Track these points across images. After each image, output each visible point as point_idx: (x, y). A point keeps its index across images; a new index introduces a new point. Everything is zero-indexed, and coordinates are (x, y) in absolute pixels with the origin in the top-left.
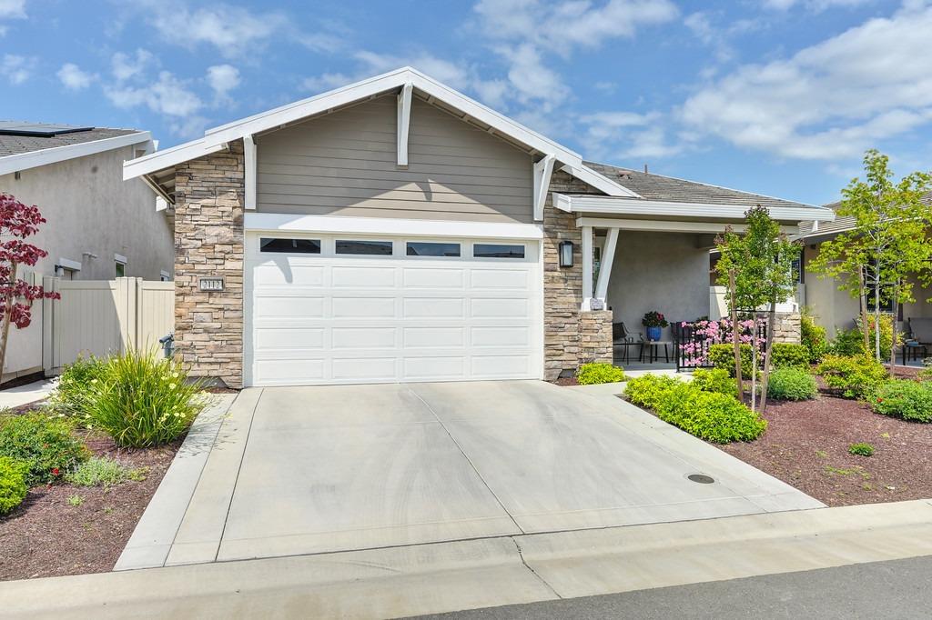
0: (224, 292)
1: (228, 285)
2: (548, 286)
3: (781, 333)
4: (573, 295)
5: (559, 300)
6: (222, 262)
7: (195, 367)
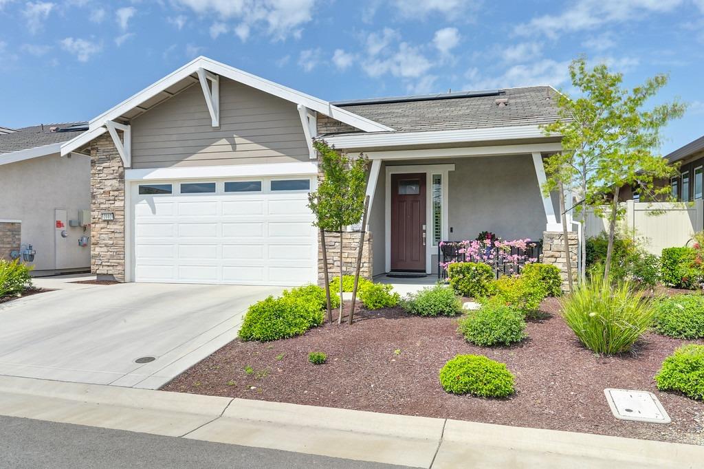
0: (114, 221)
1: (116, 217)
6: (113, 202)
7: (101, 268)
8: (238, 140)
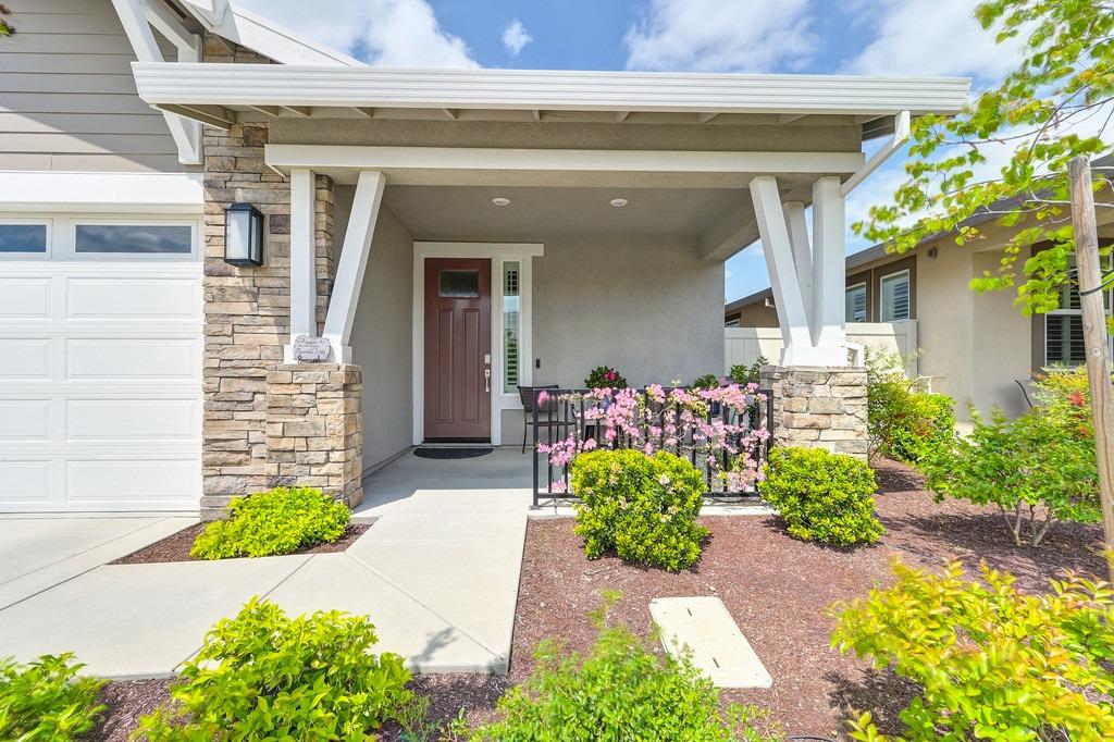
2: (216, 308)
3: (808, 418)
4: (274, 329)
5: (239, 339)
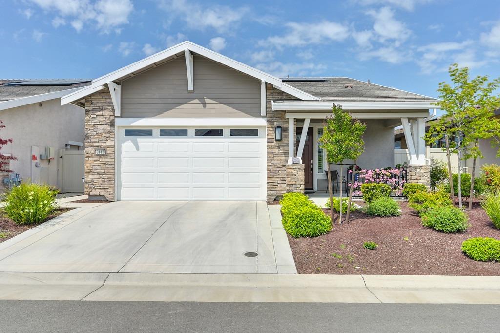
0: (106, 156)
1: (108, 152)
3: (415, 177)
5: (275, 158)
6: (105, 141)
7: (94, 190)
8: (207, 101)
